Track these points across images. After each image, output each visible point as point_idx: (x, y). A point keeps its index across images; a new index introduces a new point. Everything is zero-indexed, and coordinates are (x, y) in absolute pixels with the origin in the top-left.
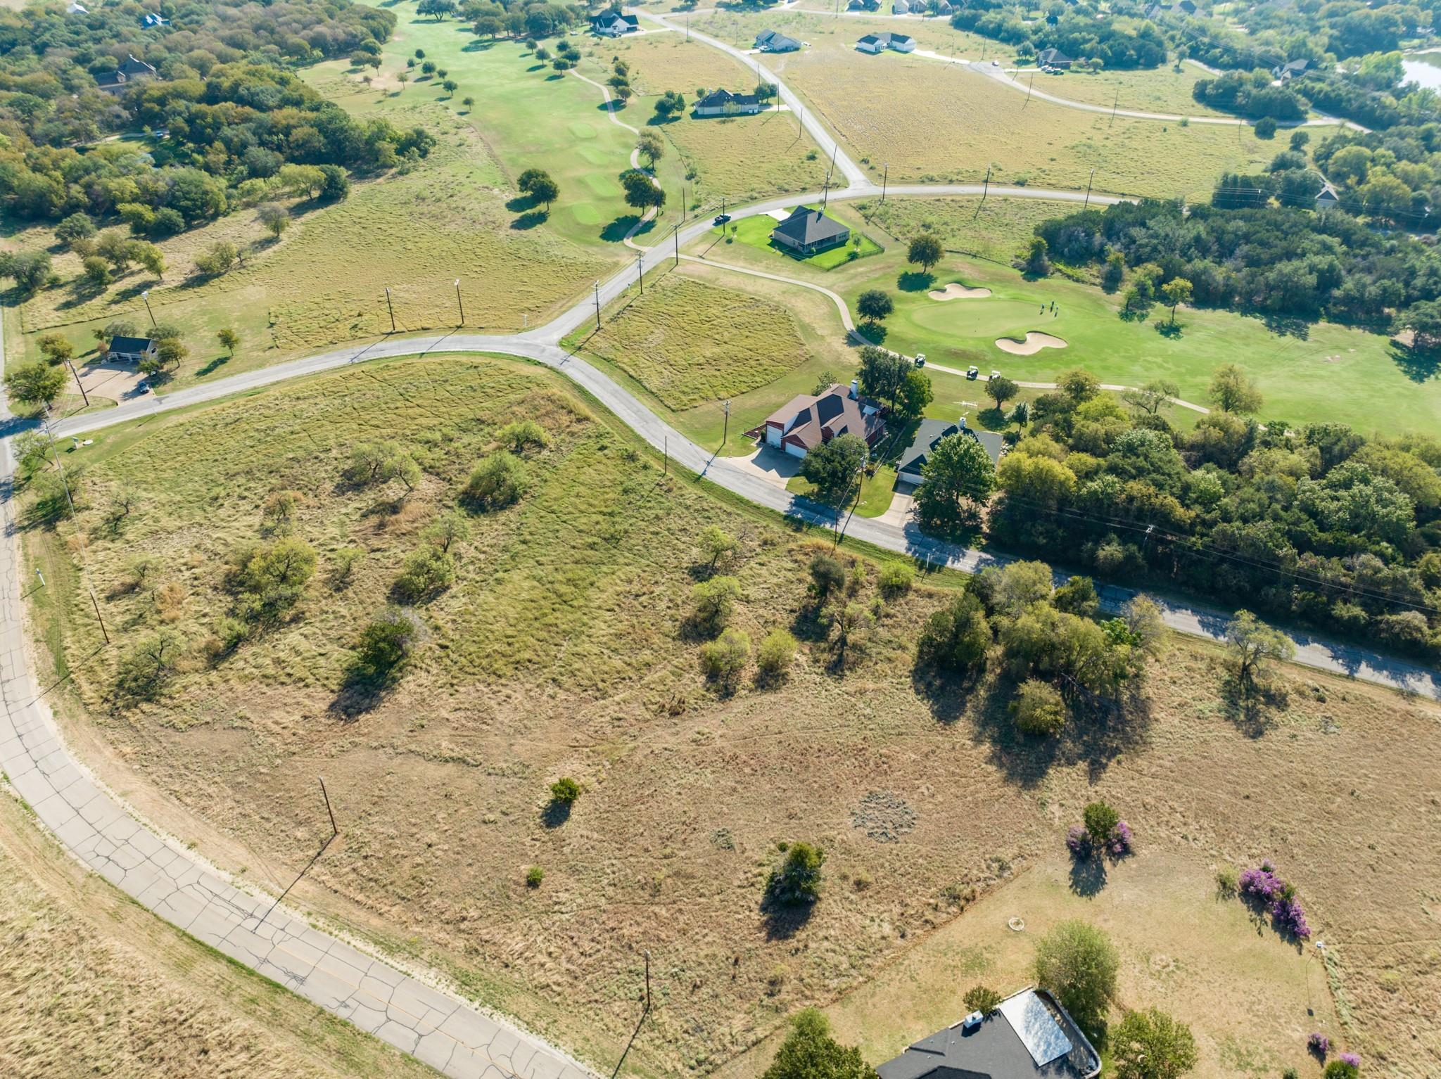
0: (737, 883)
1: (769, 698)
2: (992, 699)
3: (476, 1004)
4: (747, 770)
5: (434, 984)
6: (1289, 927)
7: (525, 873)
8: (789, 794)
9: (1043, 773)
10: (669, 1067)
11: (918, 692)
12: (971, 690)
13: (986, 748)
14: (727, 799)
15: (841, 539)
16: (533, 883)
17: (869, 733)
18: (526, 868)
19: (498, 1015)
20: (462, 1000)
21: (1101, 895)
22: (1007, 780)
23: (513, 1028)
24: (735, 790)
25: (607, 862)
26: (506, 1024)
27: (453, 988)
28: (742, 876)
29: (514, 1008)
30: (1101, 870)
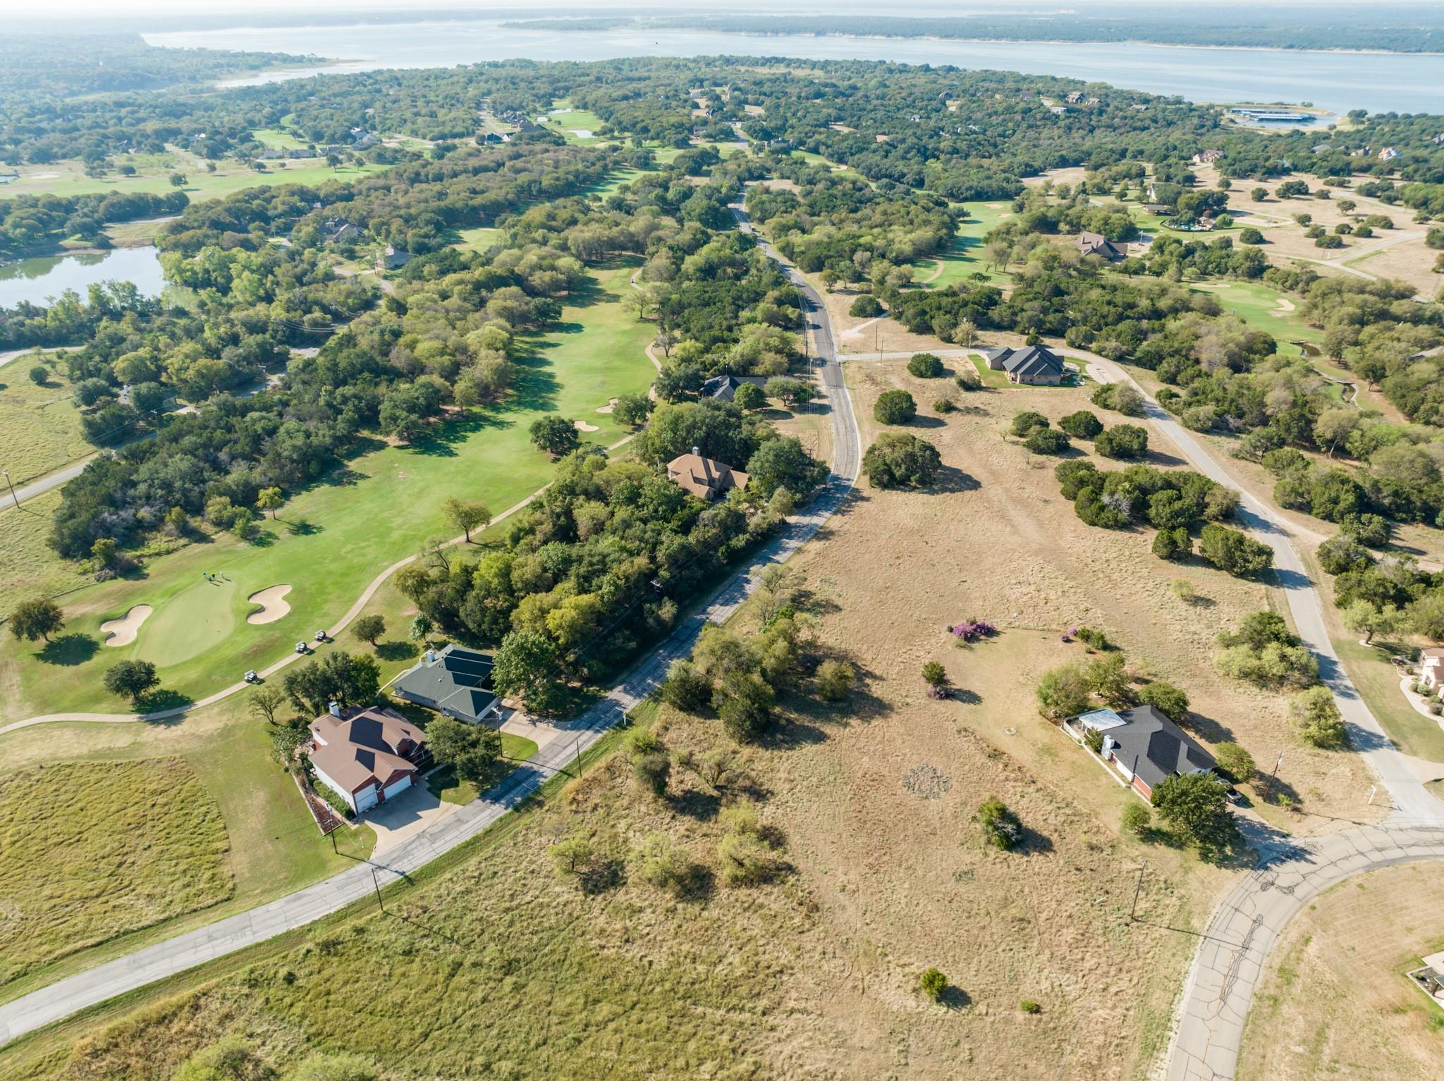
0: (1005, 869)
1: (794, 840)
2: (800, 710)
3: (1171, 1034)
4: (886, 858)
5: (1163, 1073)
6: (990, 632)
7: (1027, 1015)
8: (910, 833)
9: (877, 699)
10: (1178, 903)
11: (792, 749)
12: (789, 721)
13: (854, 722)
14: (920, 873)
15: (567, 774)
16: (1036, 1009)
17: (839, 781)
18: (1020, 1016)
19: (1174, 1016)
20: (1171, 1046)
21: (979, 694)
22: (885, 717)
23: (1183, 1003)
24: (908, 868)
25: (1002, 955)
26: (1181, 1009)
27: (1162, 1056)
28: (999, 866)
29: (1164, 1006)
30: (959, 690)
